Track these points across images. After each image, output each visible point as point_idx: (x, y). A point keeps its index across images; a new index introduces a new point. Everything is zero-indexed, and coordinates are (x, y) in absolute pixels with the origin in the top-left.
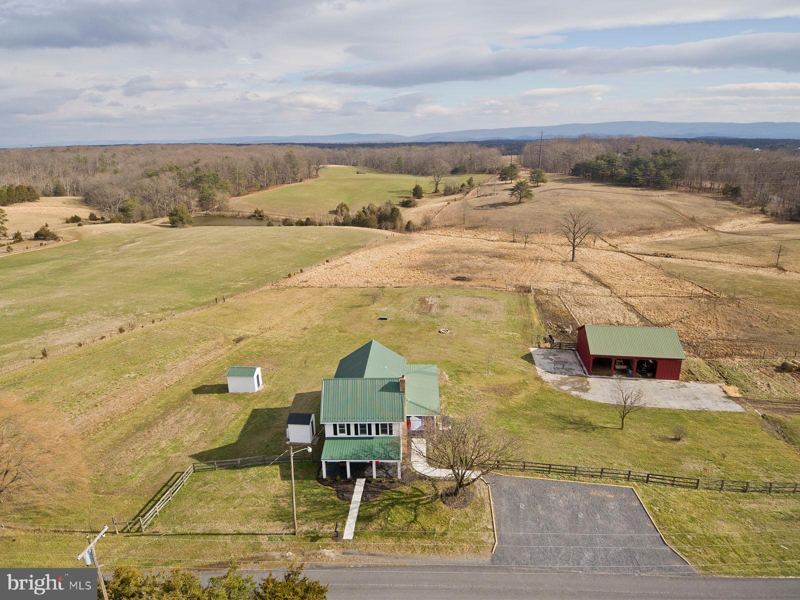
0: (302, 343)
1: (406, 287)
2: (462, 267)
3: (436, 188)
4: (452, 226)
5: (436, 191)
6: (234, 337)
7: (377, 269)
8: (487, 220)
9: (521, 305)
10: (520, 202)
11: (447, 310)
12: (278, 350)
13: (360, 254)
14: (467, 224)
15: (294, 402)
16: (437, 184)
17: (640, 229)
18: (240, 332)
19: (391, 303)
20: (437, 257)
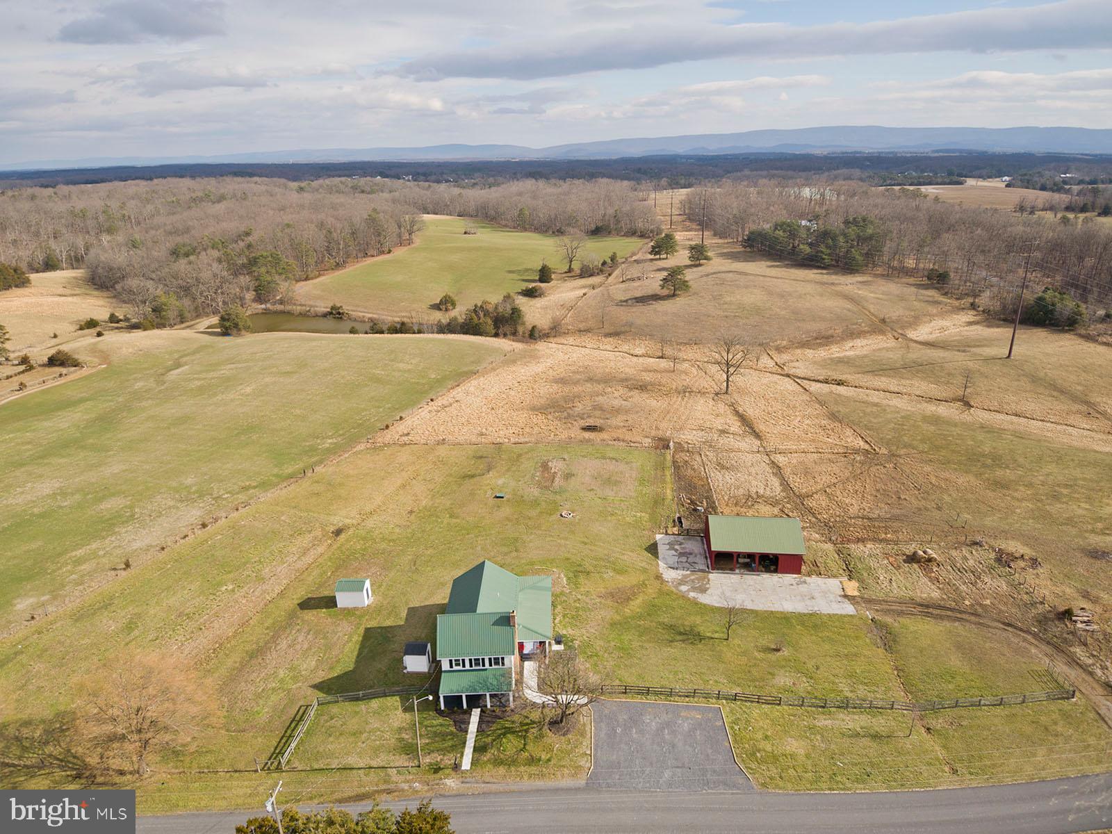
0: (409, 535)
1: (526, 443)
2: (595, 408)
6: (332, 529)
7: (493, 412)
8: (631, 324)
9: (656, 470)
10: (673, 296)
11: (572, 481)
12: (384, 545)
13: (472, 385)
14: (607, 328)
15: (407, 619)
16: (571, 261)
18: (337, 520)
19: (508, 470)
20: (567, 389)
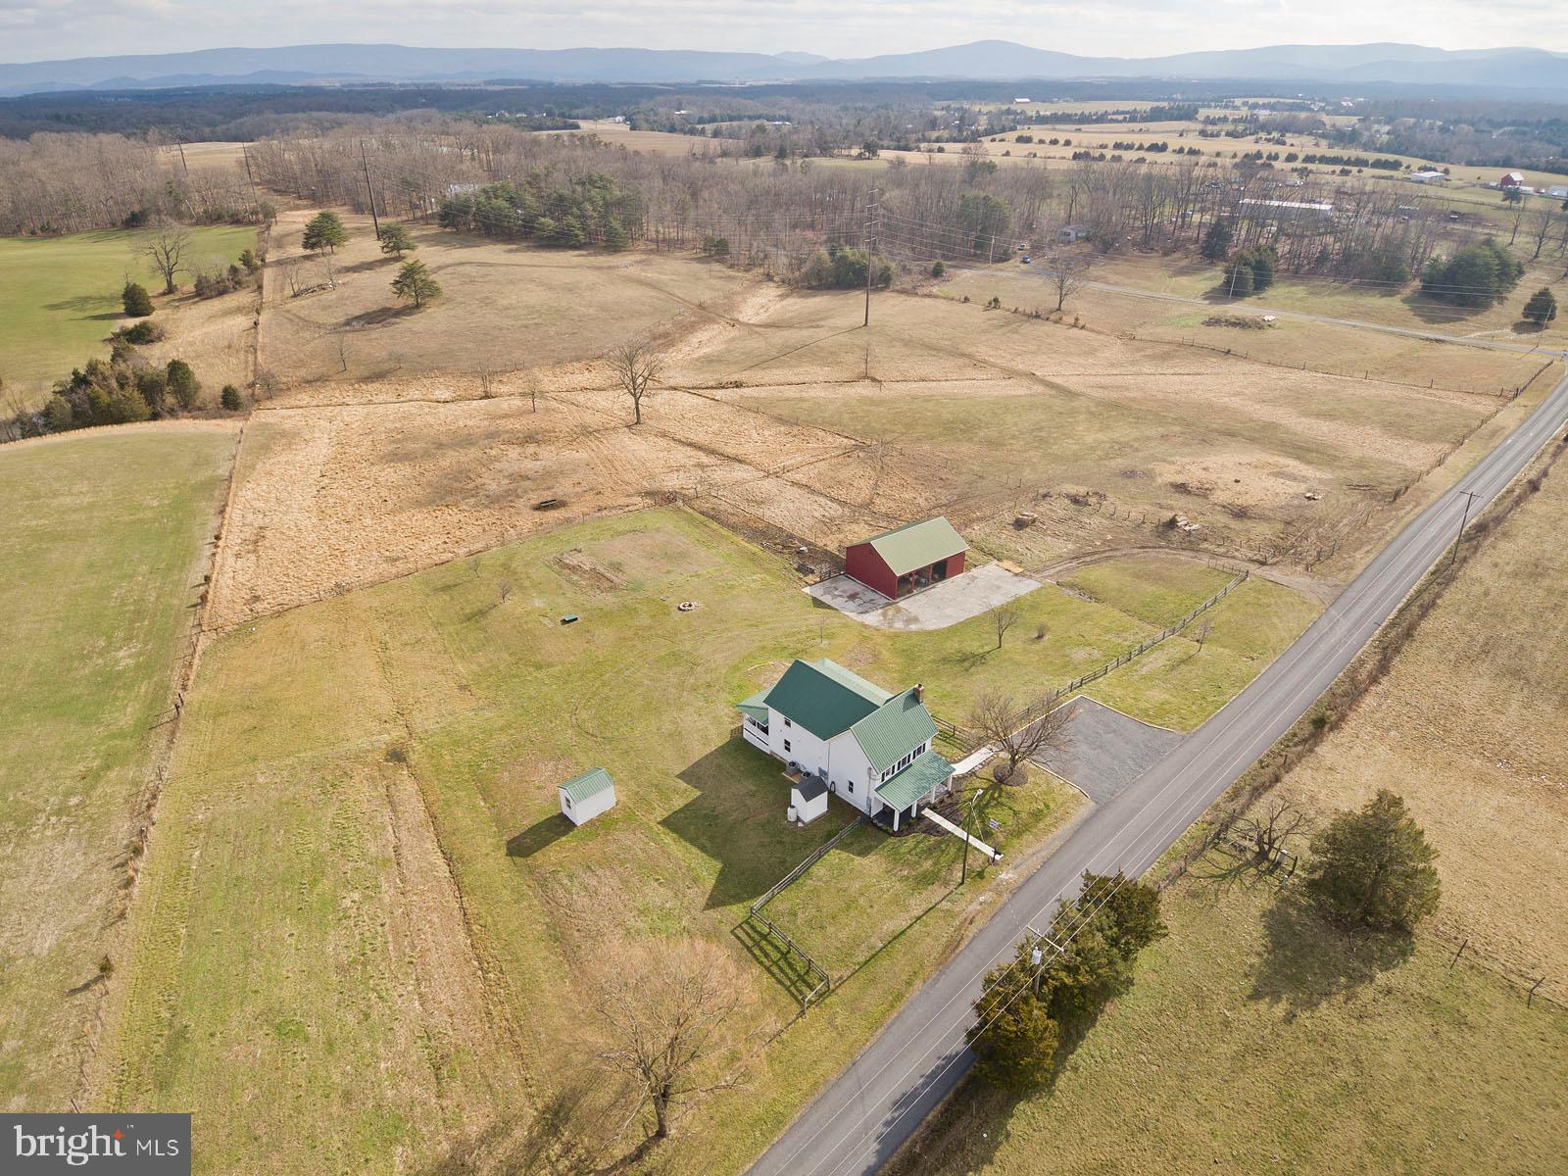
3: (169, 283)
4: (321, 380)
5: (171, 289)
8: (397, 357)
9: (698, 527)
10: (418, 306)
14: (355, 371)
16: (170, 274)
17: (654, 338)
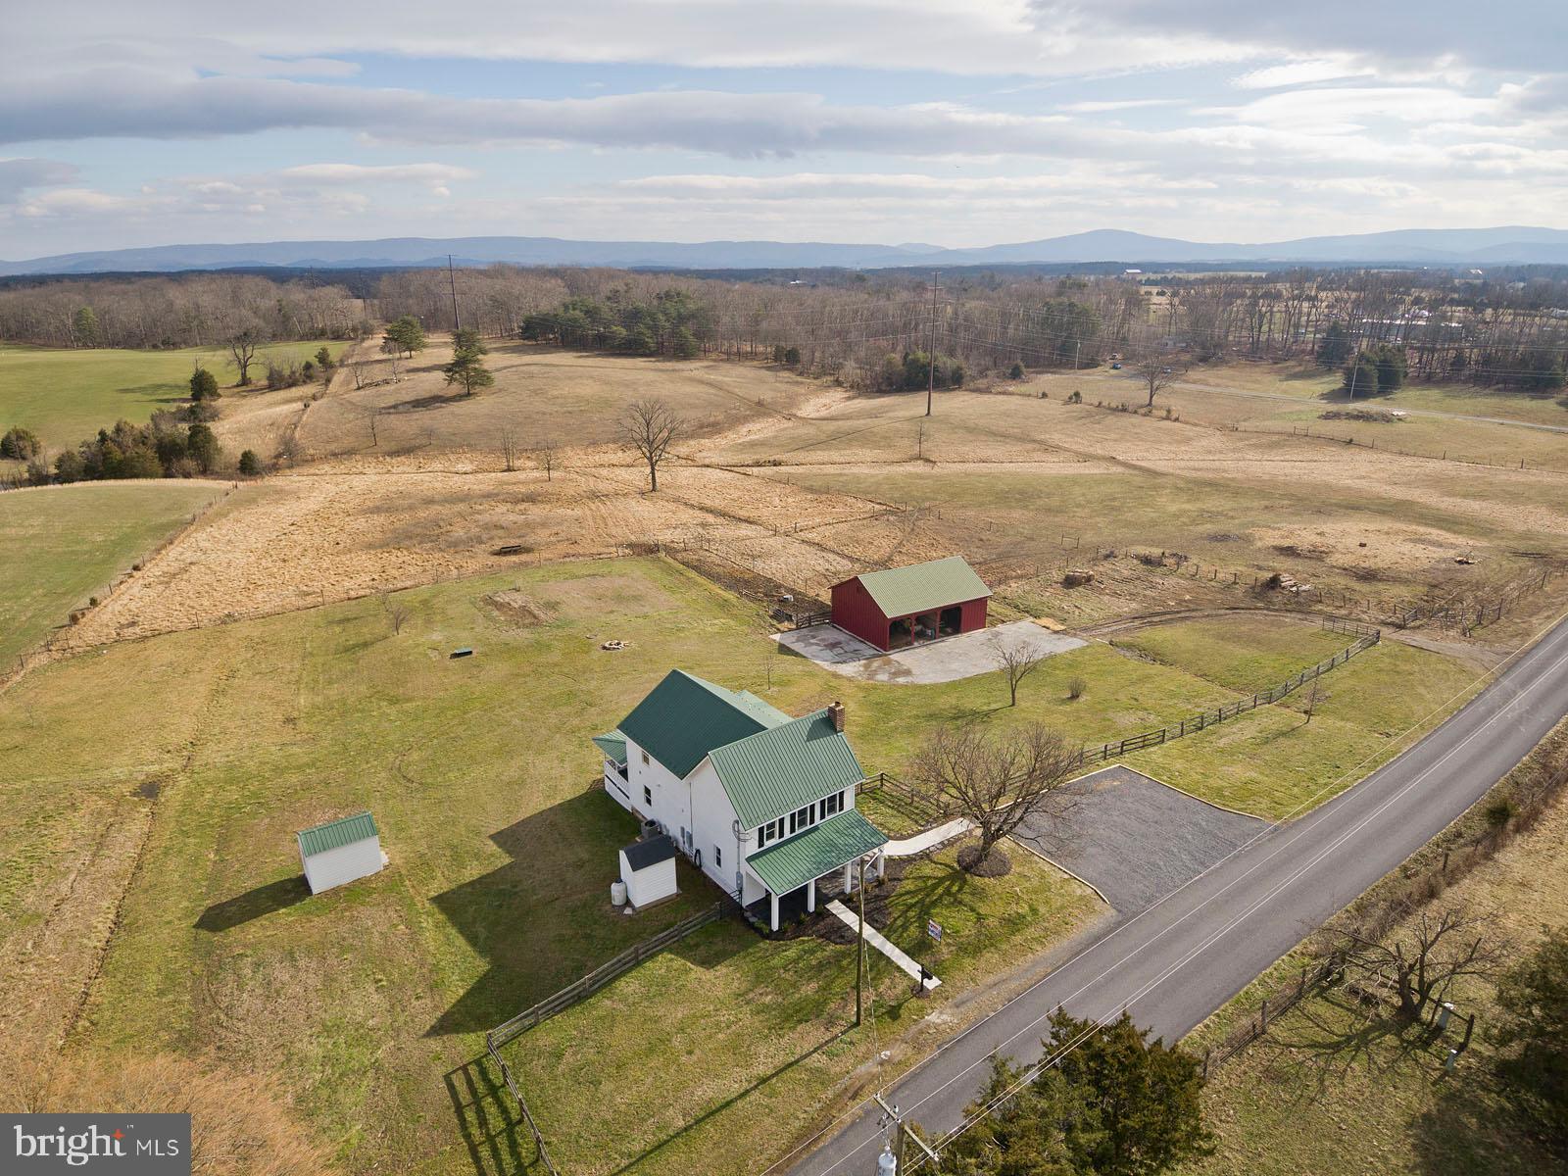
1: (416, 586)
3: (244, 375)
4: (350, 453)
5: (245, 381)
8: (429, 433)
10: (470, 394)
11: (568, 610)
14: (384, 446)
16: (245, 366)
17: (701, 427)
19: (430, 622)
